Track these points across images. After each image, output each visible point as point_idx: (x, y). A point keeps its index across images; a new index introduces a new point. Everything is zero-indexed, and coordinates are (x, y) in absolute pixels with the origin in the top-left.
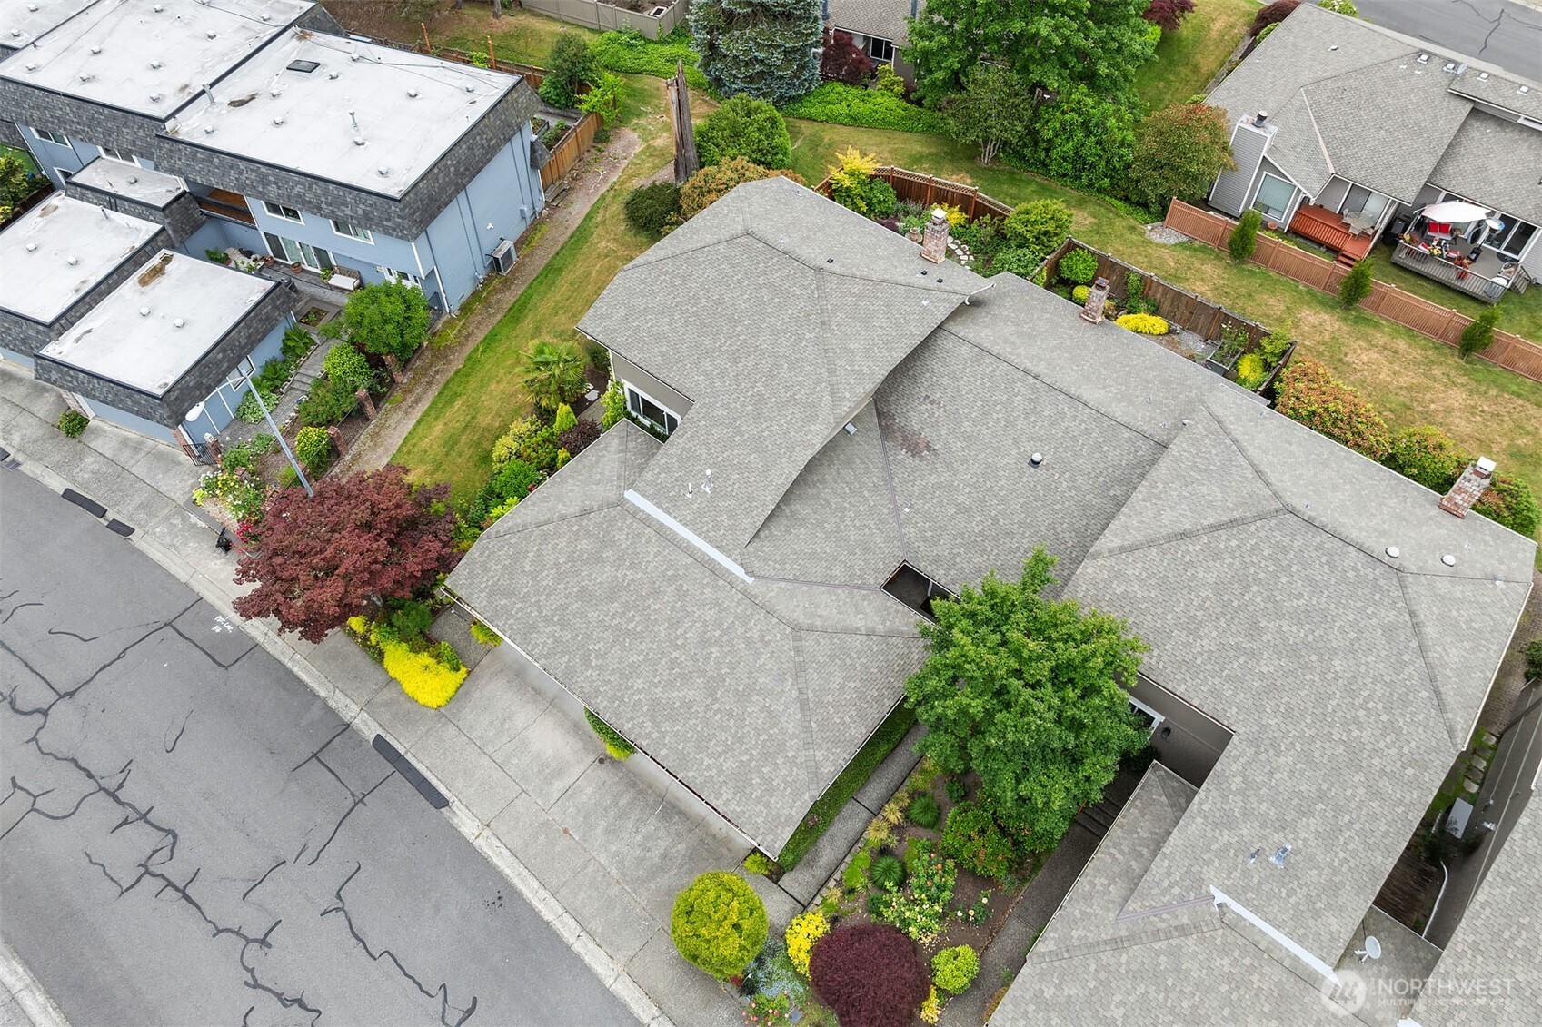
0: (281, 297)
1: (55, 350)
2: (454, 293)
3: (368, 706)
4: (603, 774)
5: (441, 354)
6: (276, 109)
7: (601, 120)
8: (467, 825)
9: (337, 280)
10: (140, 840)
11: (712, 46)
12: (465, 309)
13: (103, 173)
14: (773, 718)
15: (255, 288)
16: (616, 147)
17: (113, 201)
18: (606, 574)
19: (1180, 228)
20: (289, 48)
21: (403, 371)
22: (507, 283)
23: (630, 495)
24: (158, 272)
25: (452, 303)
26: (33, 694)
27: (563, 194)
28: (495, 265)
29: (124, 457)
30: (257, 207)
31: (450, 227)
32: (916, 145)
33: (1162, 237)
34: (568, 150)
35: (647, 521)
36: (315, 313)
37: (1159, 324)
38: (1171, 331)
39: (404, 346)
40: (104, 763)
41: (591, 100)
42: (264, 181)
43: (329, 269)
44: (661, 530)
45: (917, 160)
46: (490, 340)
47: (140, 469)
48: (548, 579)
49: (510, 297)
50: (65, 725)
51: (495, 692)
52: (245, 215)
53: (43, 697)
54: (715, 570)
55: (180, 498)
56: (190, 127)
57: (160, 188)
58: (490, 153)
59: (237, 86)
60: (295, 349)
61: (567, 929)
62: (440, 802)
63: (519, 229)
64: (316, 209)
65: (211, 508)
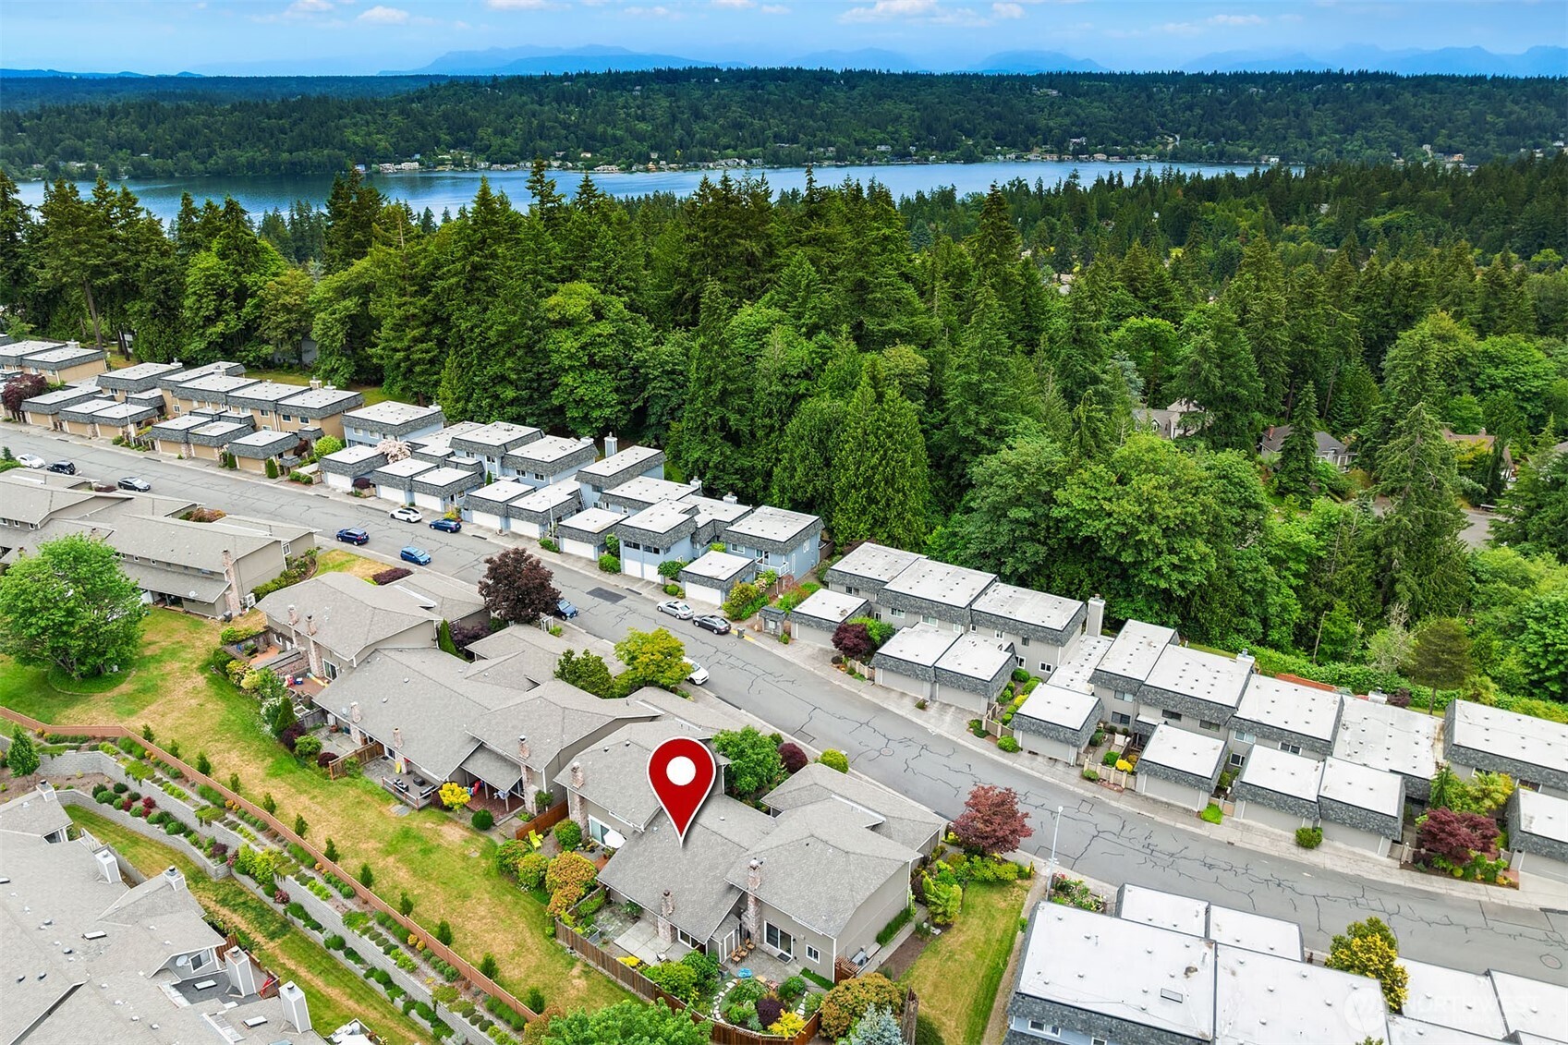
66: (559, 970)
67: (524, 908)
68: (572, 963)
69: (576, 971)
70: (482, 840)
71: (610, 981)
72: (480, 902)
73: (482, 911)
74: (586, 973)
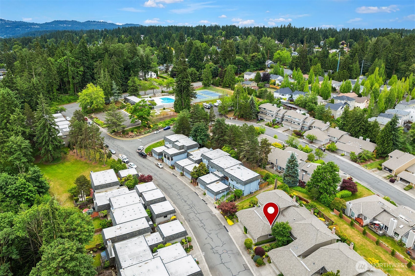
0: (228, 189)
1: (208, 186)
2: (246, 193)
3: (224, 223)
4: (243, 234)
5: (242, 199)
6: (235, 171)
7: (269, 183)
8: (229, 233)
9: (234, 189)
10: (202, 225)
11: (284, 178)
12: (246, 196)
13: (216, 173)
14: (259, 229)
15: (227, 187)
16: (269, 186)
17: (216, 175)
18: (250, 216)
19: (335, 213)
20: (238, 166)
21: (238, 199)
22: (251, 195)
23: (255, 211)
24: (218, 183)
25: (245, 195)
26: (196, 212)
27: (261, 189)
28: (251, 193)
29: (208, 198)
30: (230, 179)
31: (247, 186)
32: (306, 196)
33: (332, 213)
34: (264, 185)
35: (255, 212)
36: (231, 192)
37: (324, 220)
38: (325, 221)
39: (239, 196)
40: (201, 219)
41: (268, 180)
42: (232, 177)
43: (234, 188)
44: (256, 213)
45: (305, 197)
46: (247, 199)
47: (210, 199)
48: (245, 215)
49: (251, 197)
50: (198, 215)
51: (236, 226)
52: (228, 180)
53: (197, 213)
54: (259, 217)
55: (213, 203)
56: (226, 170)
57: (221, 175)
58: (254, 181)
59: (232, 168)
60: (228, 194)
61: (235, 243)
62: (228, 231)
63: (255, 191)
64: (235, 181)
65: (215, 204)
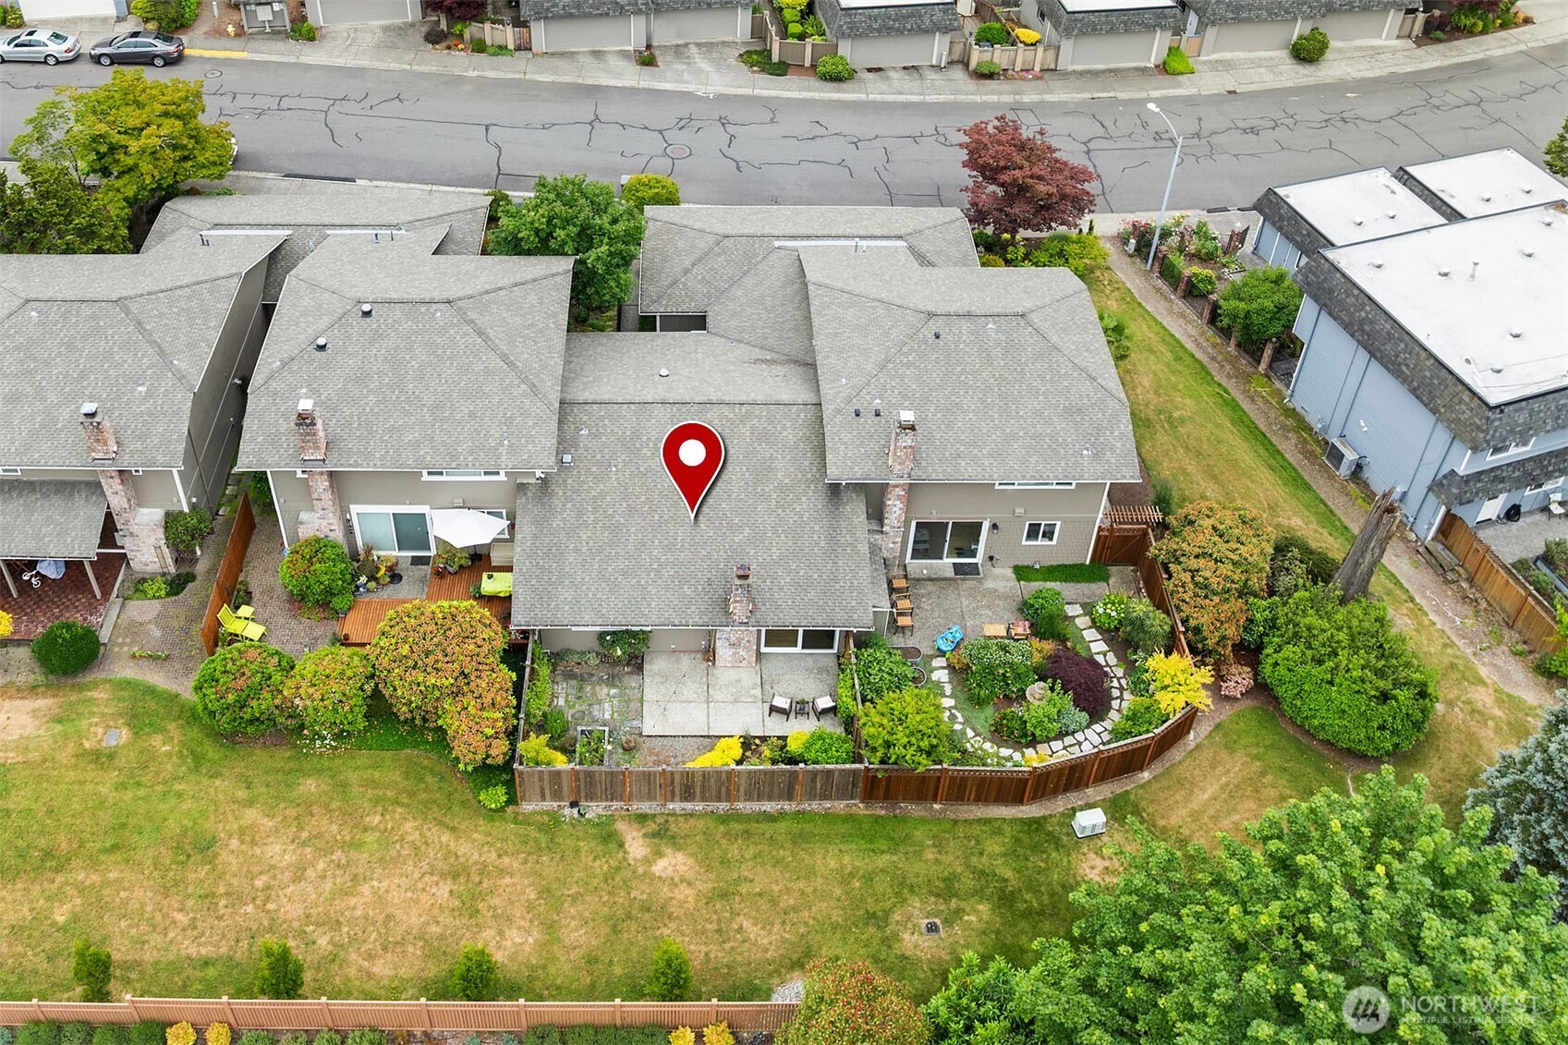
66: (601, 867)
67: (373, 784)
68: (608, 837)
69: (636, 846)
70: (98, 694)
71: (725, 819)
72: (249, 835)
73: (279, 852)
74: (662, 835)
